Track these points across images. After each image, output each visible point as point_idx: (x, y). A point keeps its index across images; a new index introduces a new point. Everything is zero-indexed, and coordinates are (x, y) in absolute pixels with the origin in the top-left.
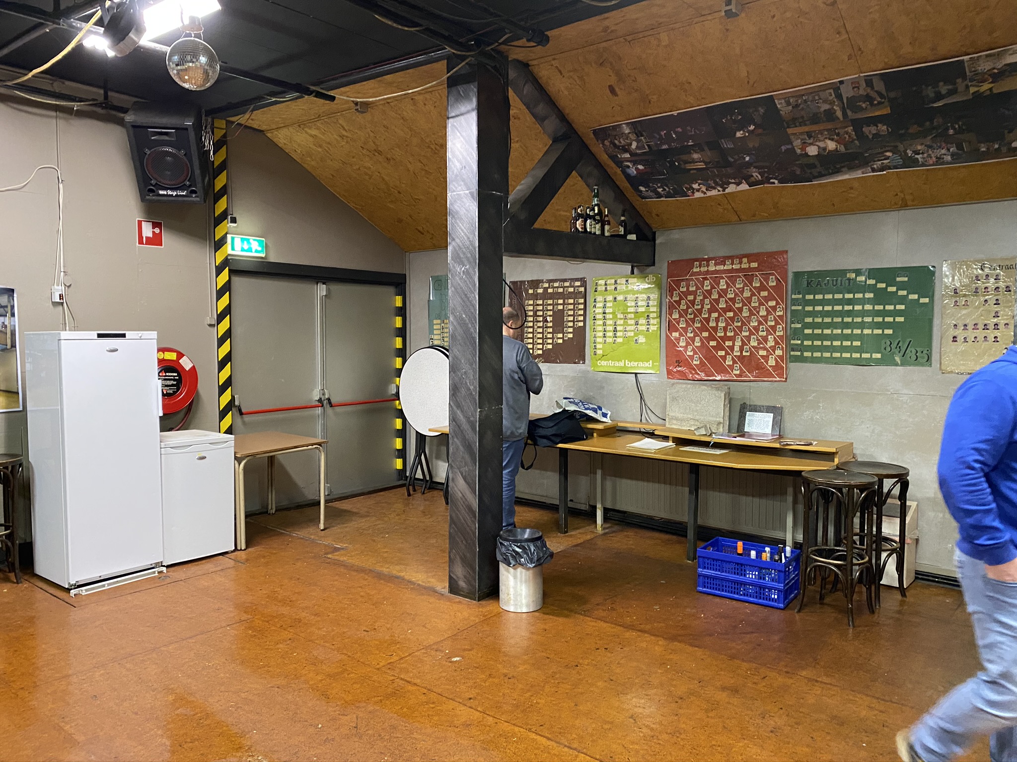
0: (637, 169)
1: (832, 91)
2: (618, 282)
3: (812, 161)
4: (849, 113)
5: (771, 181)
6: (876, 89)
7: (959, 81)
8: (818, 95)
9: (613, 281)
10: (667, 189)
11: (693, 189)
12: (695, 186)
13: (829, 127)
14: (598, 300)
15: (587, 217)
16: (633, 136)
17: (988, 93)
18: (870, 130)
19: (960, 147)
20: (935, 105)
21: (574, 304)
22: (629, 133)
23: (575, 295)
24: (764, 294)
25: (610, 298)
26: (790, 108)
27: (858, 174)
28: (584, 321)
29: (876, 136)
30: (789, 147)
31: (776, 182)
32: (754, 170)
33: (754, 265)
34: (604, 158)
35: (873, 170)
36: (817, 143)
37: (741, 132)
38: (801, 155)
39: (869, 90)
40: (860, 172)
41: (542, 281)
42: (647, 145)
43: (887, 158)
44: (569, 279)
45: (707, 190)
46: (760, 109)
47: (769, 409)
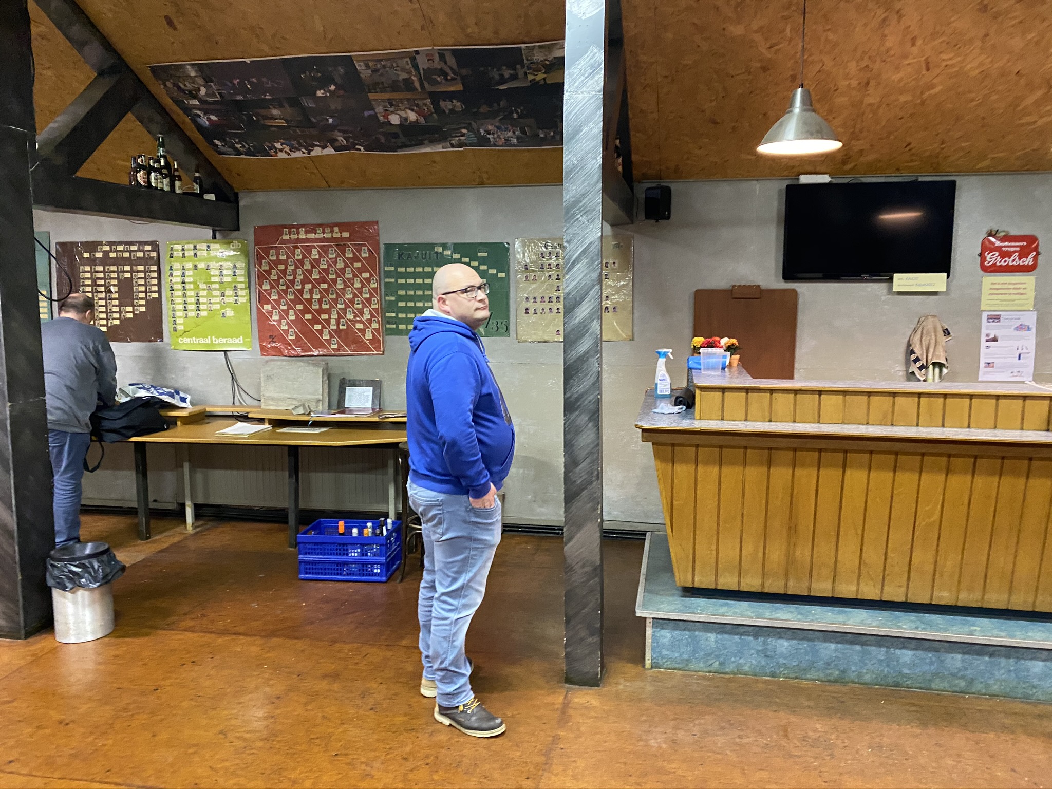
0: (209, 119)
1: (408, 59)
2: (198, 247)
3: (395, 130)
4: (426, 85)
5: (357, 147)
6: (448, 64)
7: (518, 67)
8: (396, 62)
9: (191, 246)
10: (247, 146)
11: (276, 149)
12: (278, 145)
13: (409, 97)
14: (174, 267)
15: (152, 169)
16: (200, 81)
17: (542, 82)
18: (446, 105)
19: (523, 131)
20: (501, 88)
21: (145, 272)
22: (195, 76)
23: (145, 261)
24: (358, 265)
25: (189, 265)
26: (369, 72)
27: (439, 148)
28: (159, 292)
29: (452, 111)
30: (371, 112)
31: (362, 148)
32: (339, 134)
33: (346, 235)
34: (168, 102)
35: (453, 146)
36: (398, 112)
37: (322, 91)
38: (384, 123)
39: (442, 65)
40: (440, 146)
41: (100, 243)
42: (219, 93)
43: (463, 135)
44: (137, 242)
45: (291, 151)
46: (340, 68)
47: (369, 383)
